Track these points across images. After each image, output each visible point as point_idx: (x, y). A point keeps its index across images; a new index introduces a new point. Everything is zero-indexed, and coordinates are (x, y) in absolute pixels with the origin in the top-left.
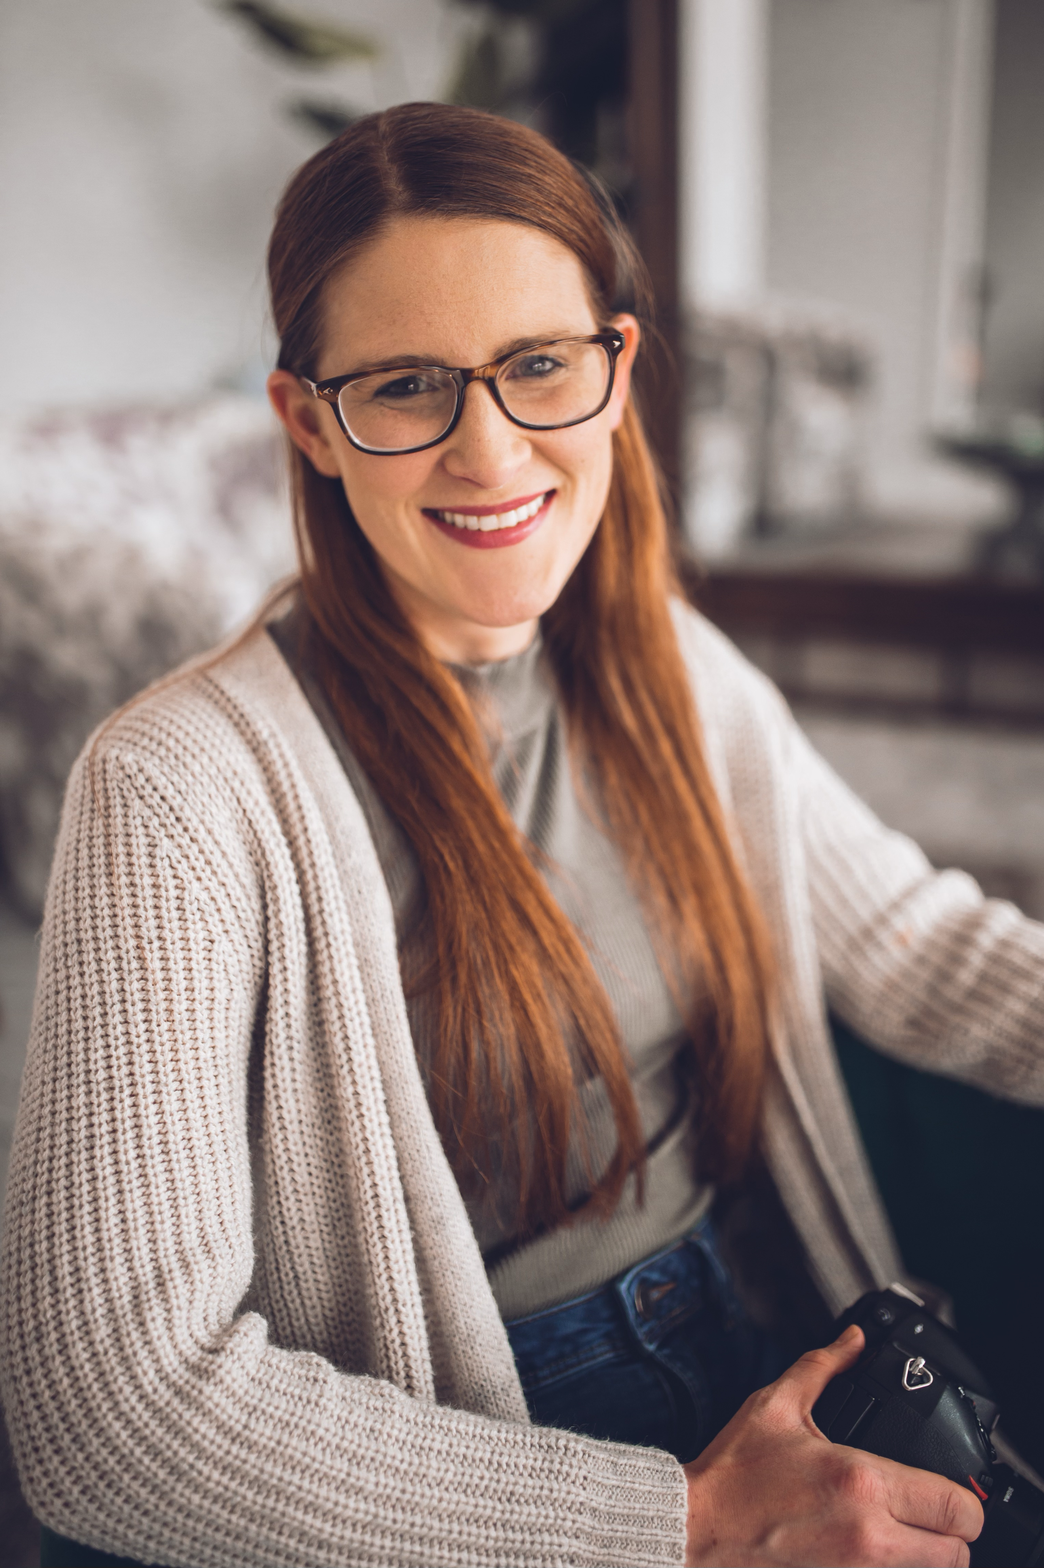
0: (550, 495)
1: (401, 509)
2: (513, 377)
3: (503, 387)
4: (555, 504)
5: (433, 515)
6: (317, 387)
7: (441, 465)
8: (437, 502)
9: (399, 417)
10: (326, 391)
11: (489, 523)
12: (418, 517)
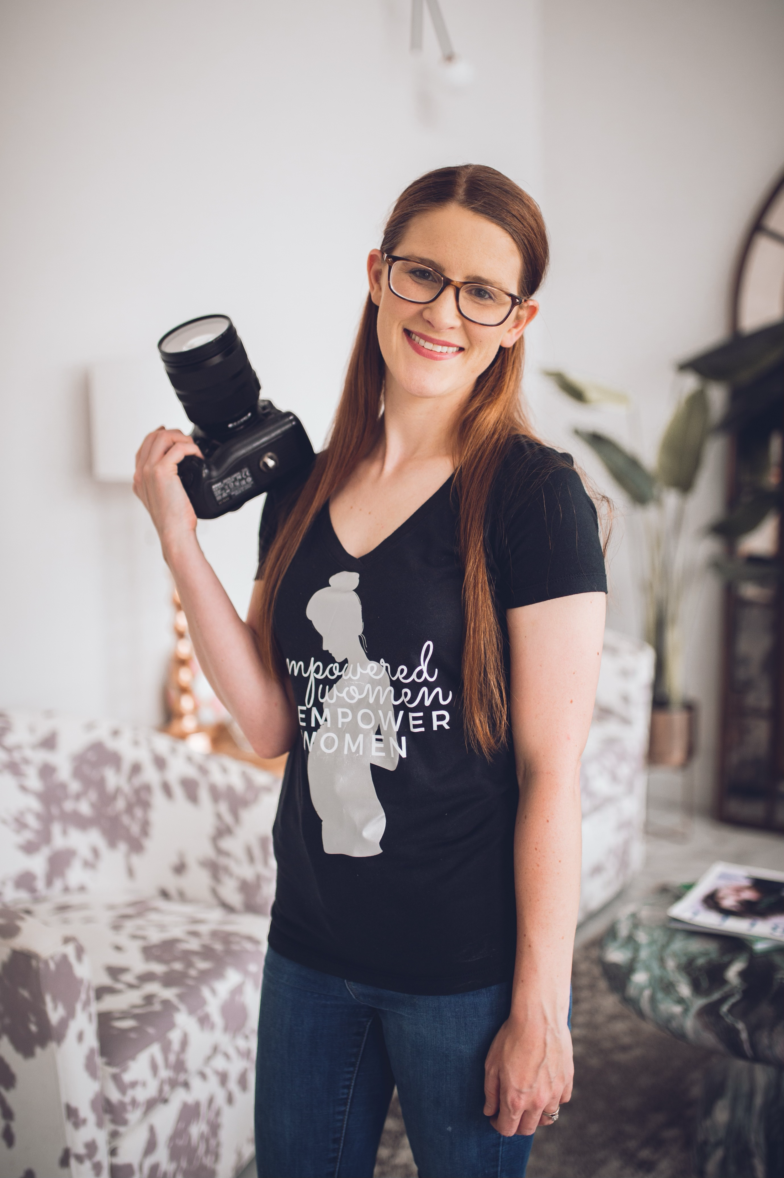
0: (461, 349)
1: (396, 324)
2: (469, 292)
3: (462, 294)
4: (461, 354)
5: (408, 333)
6: (387, 256)
7: (421, 313)
8: (412, 328)
9: (413, 284)
10: (390, 260)
11: (428, 346)
12: (400, 330)
